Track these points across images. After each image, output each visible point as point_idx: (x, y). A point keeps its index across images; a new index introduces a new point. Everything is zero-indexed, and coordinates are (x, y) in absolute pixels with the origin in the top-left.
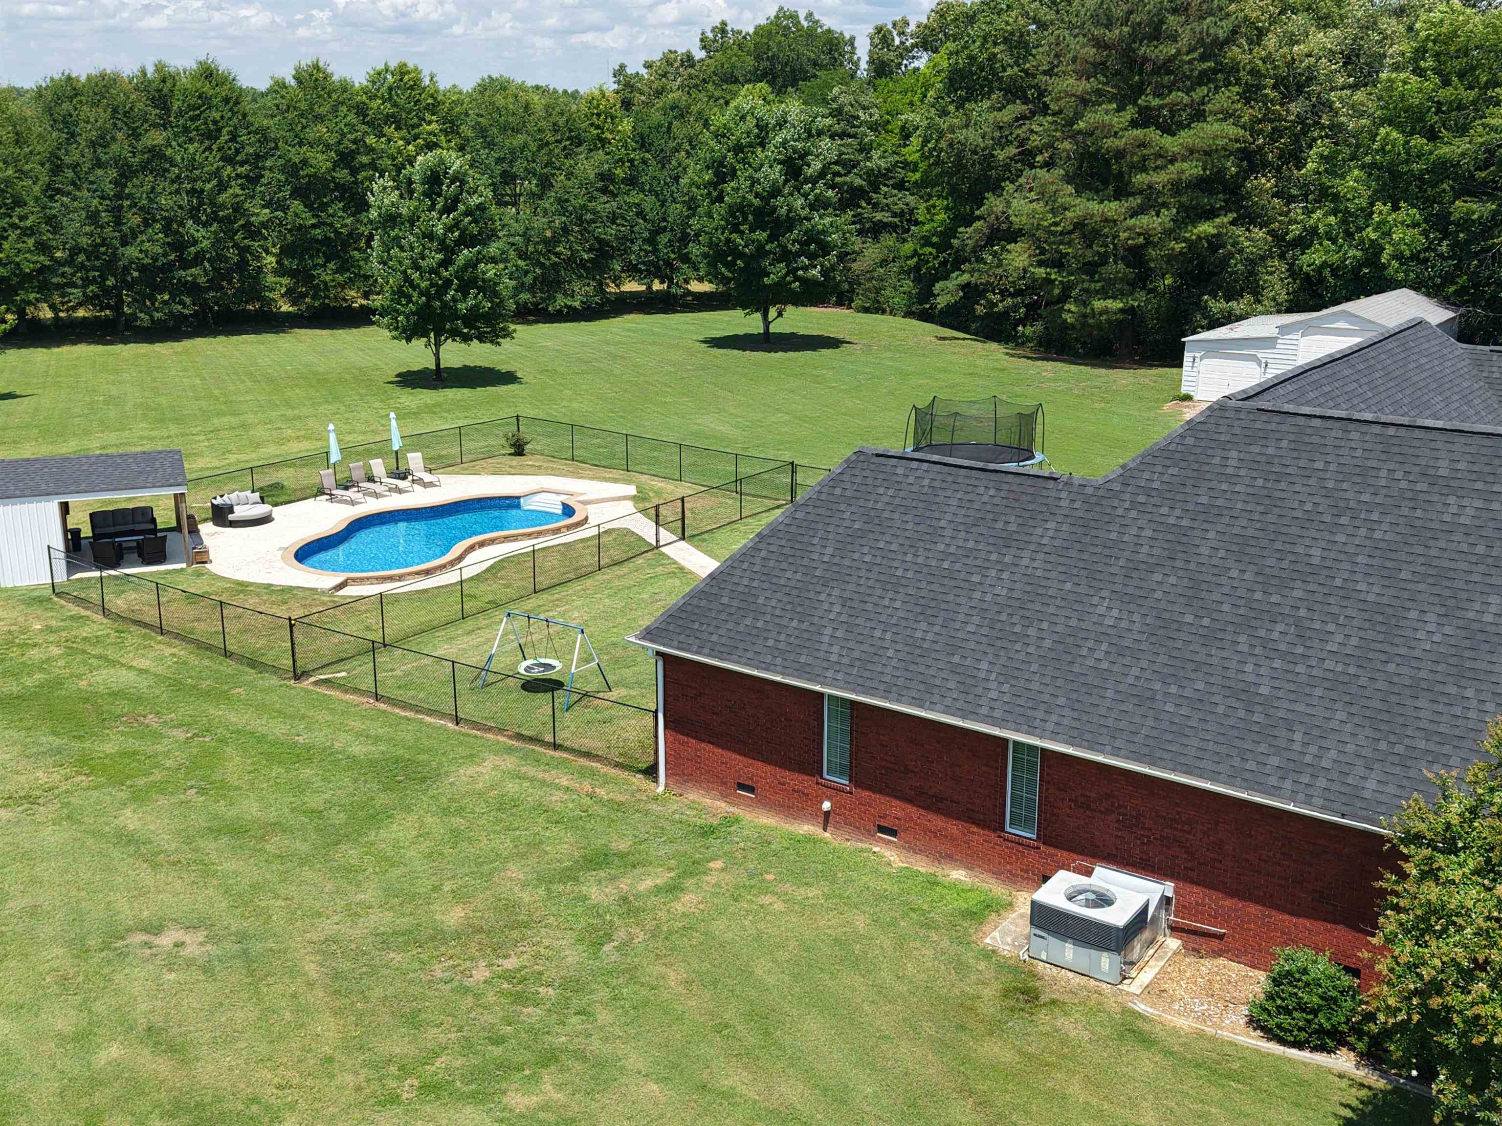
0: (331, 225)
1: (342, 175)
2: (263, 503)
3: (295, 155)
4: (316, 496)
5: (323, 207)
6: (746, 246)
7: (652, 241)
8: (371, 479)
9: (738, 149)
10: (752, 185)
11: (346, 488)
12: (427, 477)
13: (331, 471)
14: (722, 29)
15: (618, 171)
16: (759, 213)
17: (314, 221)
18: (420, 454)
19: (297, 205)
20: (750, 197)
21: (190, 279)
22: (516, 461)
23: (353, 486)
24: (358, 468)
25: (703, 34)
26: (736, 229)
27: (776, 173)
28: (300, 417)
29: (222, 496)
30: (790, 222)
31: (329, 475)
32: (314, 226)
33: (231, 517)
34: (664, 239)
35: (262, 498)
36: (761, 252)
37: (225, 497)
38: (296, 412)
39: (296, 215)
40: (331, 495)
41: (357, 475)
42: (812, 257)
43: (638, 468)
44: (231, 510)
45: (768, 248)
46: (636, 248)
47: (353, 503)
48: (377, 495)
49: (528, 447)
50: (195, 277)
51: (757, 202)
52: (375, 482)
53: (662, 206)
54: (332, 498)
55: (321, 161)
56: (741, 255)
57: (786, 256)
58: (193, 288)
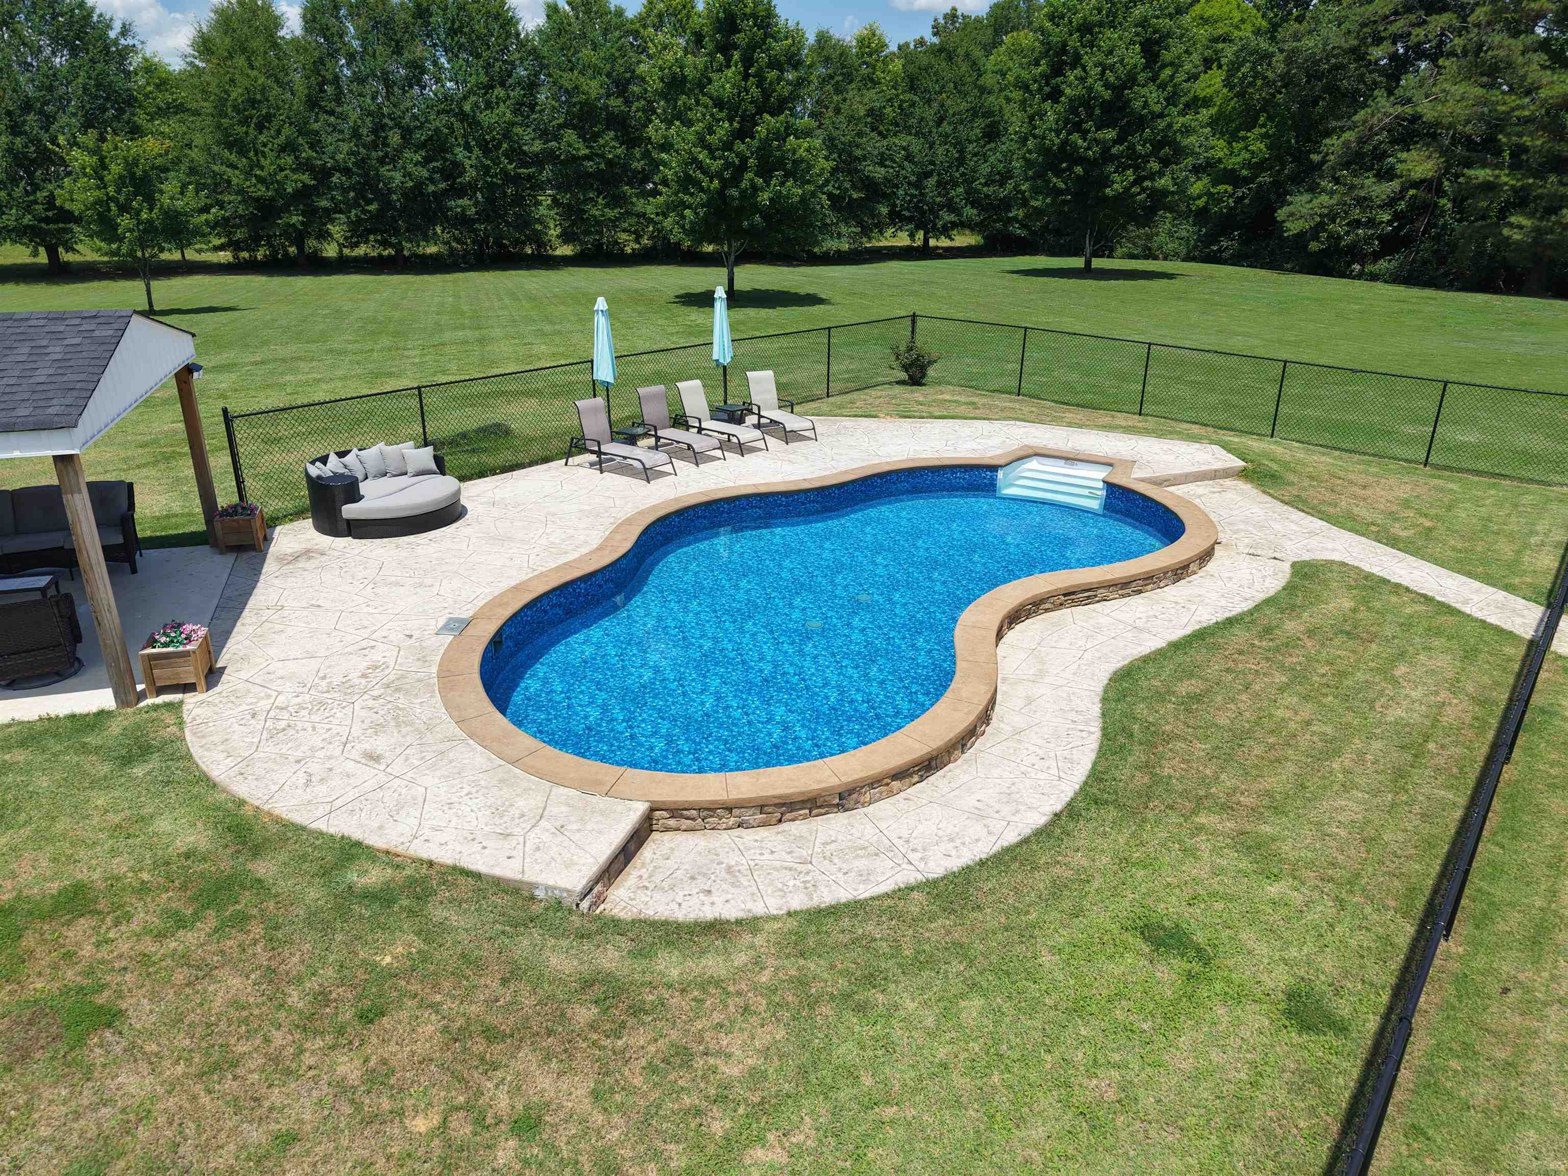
0: (602, 156)
1: (615, 103)
2: (443, 473)
3: (568, 79)
4: (568, 454)
5: (596, 136)
6: (1089, 148)
7: (918, 185)
8: (680, 421)
9: (1086, 28)
10: (1103, 73)
11: (632, 440)
12: (791, 422)
13: (600, 401)
14: (952, 16)
15: (888, 110)
16: (1107, 107)
17: (587, 151)
18: (770, 373)
19: (570, 135)
20: (1099, 87)
21: (459, 210)
22: (918, 394)
23: (646, 435)
24: (653, 397)
25: (936, 20)
26: (1078, 127)
27: (1134, 57)
28: (560, 332)
29: (342, 454)
30: (1141, 122)
31: (595, 410)
32: (587, 158)
33: (350, 511)
34: (932, 181)
35: (438, 460)
36: (1106, 156)
37: (349, 459)
38: (558, 327)
39: (570, 145)
40: (599, 453)
41: (654, 412)
42: (1165, 162)
43: (1161, 409)
44: (352, 493)
45: (1114, 150)
46: (901, 192)
47: (648, 474)
48: (697, 457)
49: (931, 372)
50: (464, 209)
51: (1107, 95)
52: (688, 427)
53: (931, 148)
54: (602, 463)
55: (593, 87)
56: (1081, 160)
57: (1134, 160)
58: (463, 221)
